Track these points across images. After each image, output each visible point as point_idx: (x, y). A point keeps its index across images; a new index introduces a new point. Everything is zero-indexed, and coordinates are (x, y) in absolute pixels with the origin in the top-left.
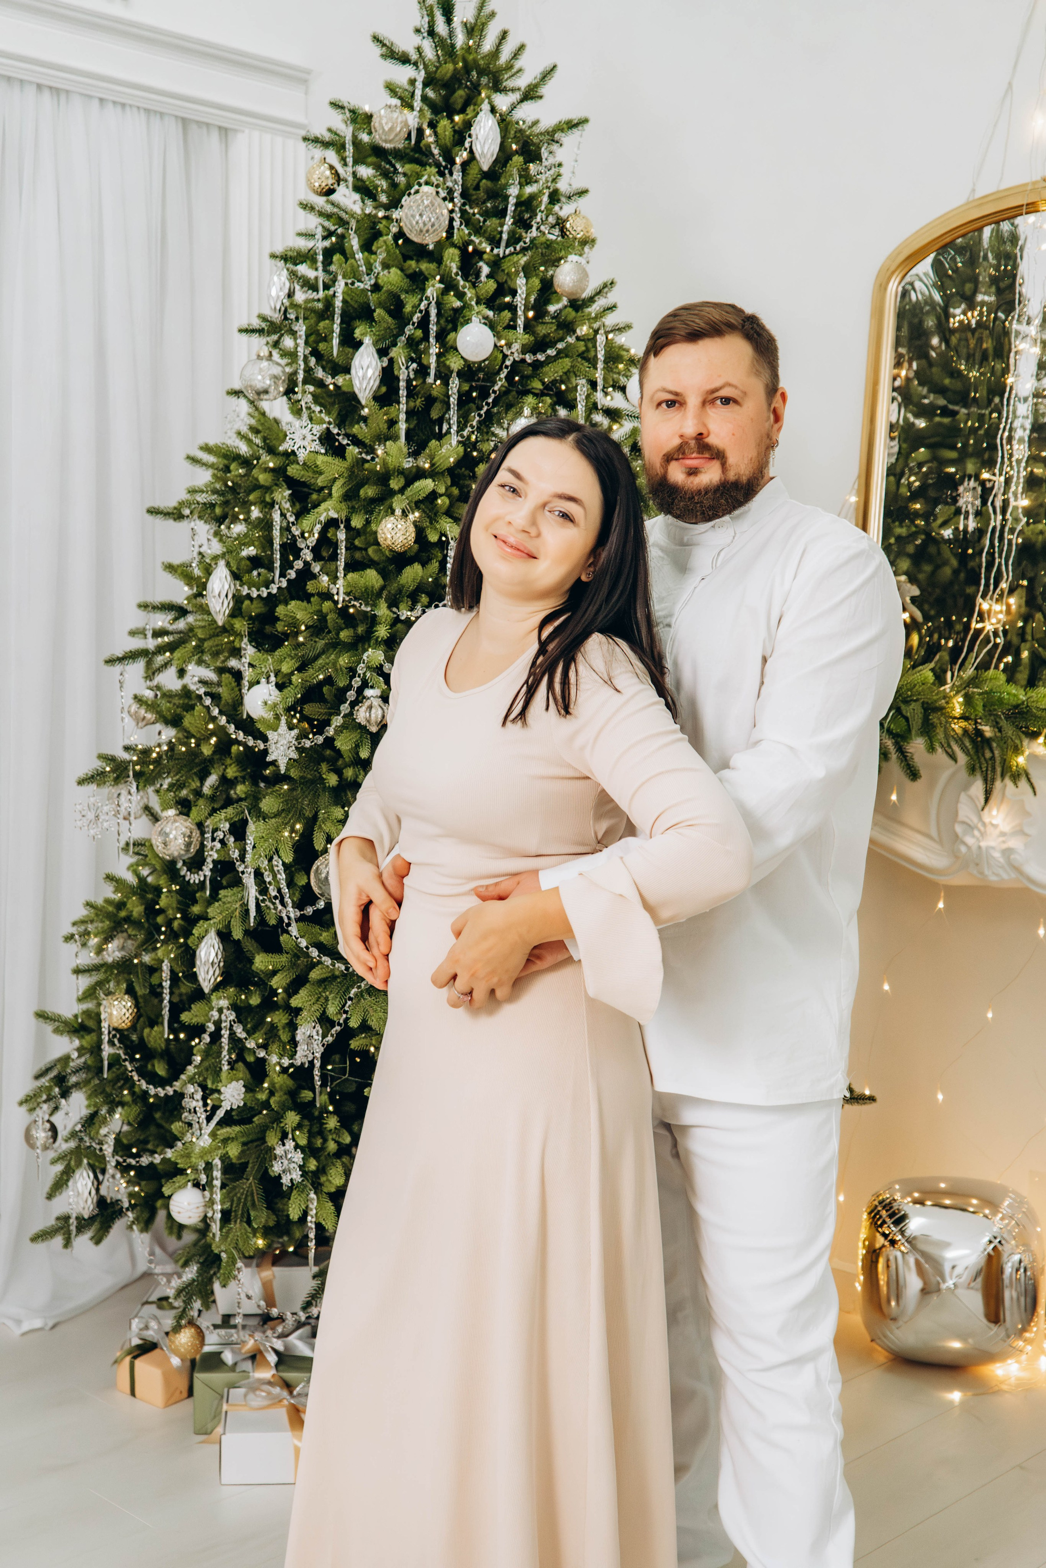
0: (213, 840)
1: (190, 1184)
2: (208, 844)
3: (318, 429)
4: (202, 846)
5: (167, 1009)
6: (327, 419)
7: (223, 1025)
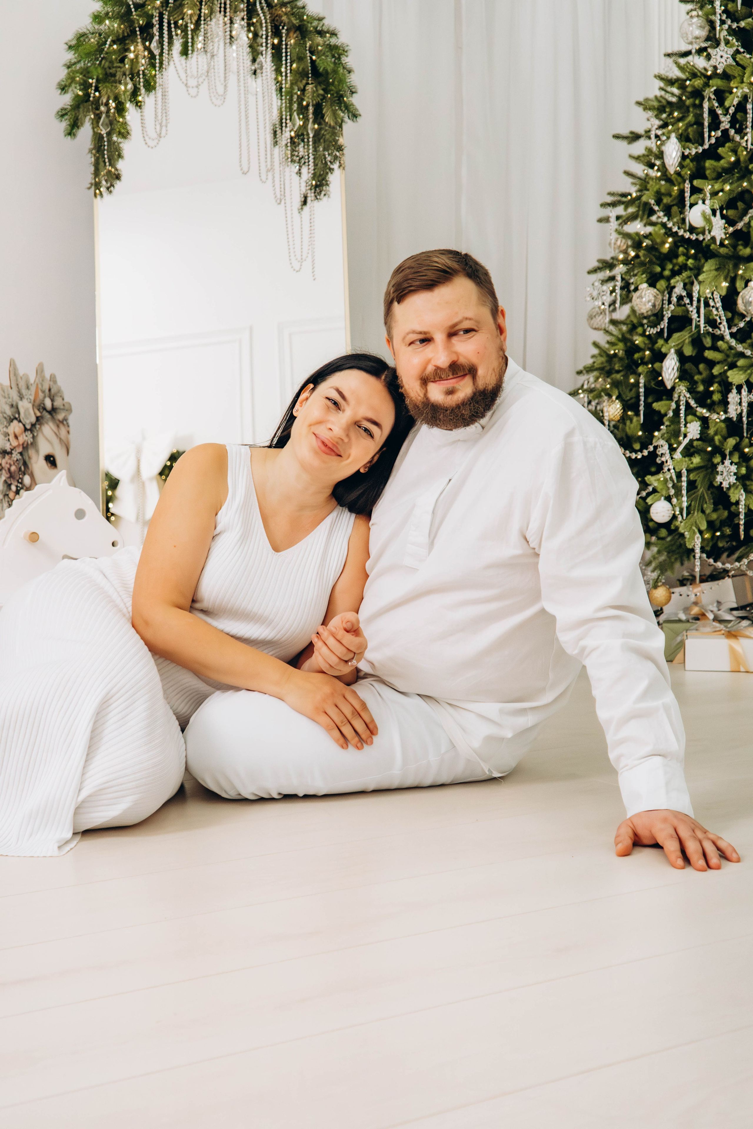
0: (670, 302)
1: (663, 498)
2: (666, 306)
3: (731, 51)
4: (662, 308)
5: (643, 405)
6: (737, 44)
7: (681, 403)
